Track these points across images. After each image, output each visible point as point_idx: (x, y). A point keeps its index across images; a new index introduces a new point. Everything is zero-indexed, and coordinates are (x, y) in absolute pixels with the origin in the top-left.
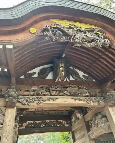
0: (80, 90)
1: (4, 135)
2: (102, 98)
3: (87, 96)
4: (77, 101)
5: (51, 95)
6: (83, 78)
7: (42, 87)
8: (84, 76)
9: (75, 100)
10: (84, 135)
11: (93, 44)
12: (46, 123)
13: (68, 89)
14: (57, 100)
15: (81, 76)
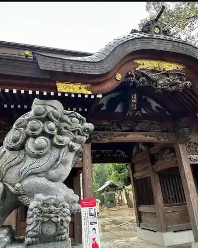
0: (152, 126)
1: (85, 166)
2: (174, 134)
3: (158, 132)
4: (148, 137)
5: (122, 131)
6: (155, 110)
7: (113, 122)
8: (157, 108)
9: (146, 136)
10: (147, 168)
11: (174, 88)
12: (101, 153)
13: (139, 125)
14: (128, 136)
15: (154, 108)
